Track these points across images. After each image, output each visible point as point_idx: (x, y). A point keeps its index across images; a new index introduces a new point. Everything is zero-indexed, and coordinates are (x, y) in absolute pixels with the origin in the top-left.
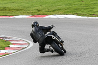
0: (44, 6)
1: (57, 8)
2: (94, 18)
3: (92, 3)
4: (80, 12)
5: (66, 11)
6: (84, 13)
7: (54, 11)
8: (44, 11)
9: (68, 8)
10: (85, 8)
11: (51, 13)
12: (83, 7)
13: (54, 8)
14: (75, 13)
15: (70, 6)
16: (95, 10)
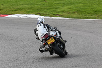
0: (5, 5)
1: (19, 7)
2: (57, 18)
3: (55, 2)
4: (43, 12)
5: (29, 10)
6: (47, 13)
7: (16, 10)
8: (5, 10)
9: (31, 8)
10: (48, 7)
11: (13, 12)
12: (46, 7)
13: (16, 7)
14: (38, 12)
15: (33, 6)
16: (59, 10)
